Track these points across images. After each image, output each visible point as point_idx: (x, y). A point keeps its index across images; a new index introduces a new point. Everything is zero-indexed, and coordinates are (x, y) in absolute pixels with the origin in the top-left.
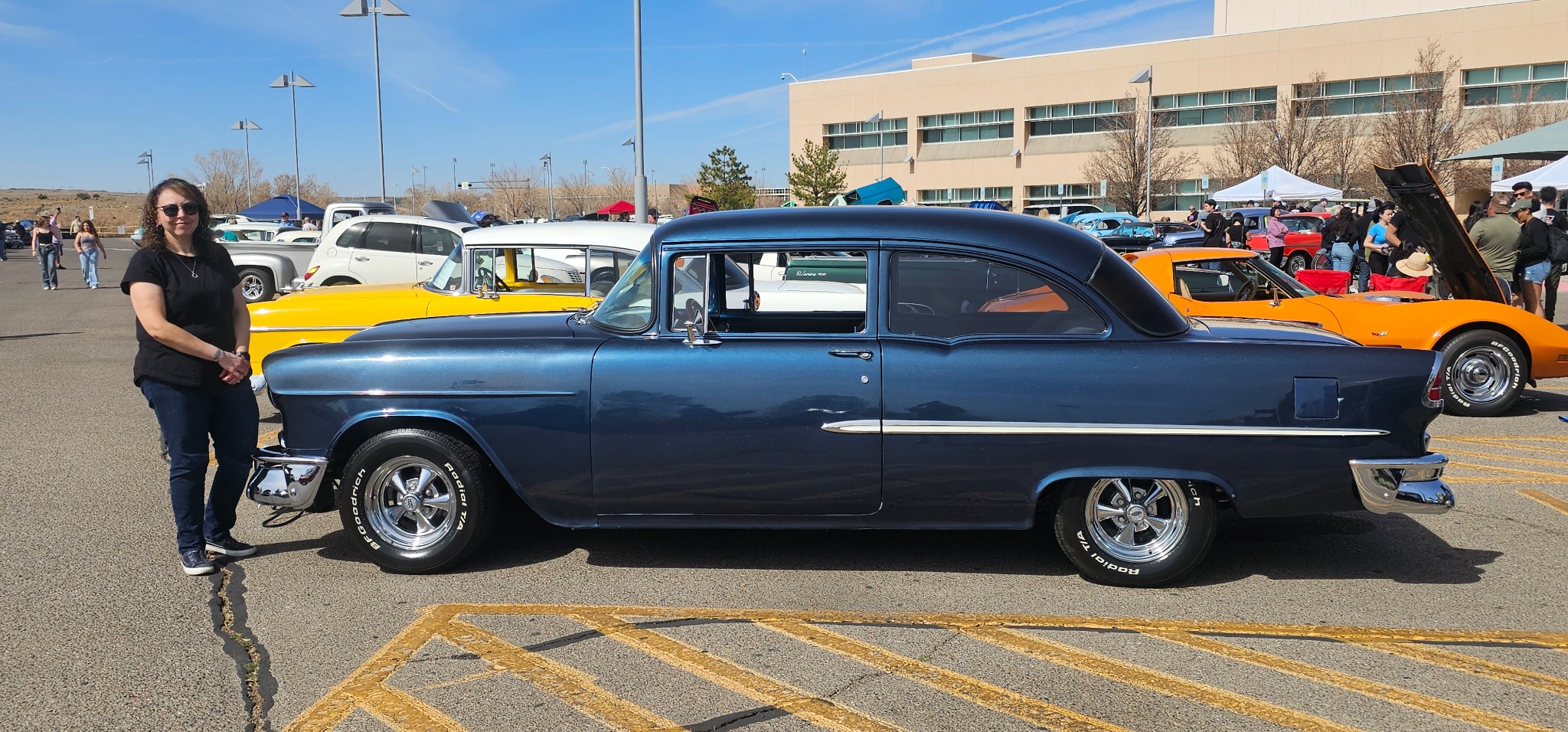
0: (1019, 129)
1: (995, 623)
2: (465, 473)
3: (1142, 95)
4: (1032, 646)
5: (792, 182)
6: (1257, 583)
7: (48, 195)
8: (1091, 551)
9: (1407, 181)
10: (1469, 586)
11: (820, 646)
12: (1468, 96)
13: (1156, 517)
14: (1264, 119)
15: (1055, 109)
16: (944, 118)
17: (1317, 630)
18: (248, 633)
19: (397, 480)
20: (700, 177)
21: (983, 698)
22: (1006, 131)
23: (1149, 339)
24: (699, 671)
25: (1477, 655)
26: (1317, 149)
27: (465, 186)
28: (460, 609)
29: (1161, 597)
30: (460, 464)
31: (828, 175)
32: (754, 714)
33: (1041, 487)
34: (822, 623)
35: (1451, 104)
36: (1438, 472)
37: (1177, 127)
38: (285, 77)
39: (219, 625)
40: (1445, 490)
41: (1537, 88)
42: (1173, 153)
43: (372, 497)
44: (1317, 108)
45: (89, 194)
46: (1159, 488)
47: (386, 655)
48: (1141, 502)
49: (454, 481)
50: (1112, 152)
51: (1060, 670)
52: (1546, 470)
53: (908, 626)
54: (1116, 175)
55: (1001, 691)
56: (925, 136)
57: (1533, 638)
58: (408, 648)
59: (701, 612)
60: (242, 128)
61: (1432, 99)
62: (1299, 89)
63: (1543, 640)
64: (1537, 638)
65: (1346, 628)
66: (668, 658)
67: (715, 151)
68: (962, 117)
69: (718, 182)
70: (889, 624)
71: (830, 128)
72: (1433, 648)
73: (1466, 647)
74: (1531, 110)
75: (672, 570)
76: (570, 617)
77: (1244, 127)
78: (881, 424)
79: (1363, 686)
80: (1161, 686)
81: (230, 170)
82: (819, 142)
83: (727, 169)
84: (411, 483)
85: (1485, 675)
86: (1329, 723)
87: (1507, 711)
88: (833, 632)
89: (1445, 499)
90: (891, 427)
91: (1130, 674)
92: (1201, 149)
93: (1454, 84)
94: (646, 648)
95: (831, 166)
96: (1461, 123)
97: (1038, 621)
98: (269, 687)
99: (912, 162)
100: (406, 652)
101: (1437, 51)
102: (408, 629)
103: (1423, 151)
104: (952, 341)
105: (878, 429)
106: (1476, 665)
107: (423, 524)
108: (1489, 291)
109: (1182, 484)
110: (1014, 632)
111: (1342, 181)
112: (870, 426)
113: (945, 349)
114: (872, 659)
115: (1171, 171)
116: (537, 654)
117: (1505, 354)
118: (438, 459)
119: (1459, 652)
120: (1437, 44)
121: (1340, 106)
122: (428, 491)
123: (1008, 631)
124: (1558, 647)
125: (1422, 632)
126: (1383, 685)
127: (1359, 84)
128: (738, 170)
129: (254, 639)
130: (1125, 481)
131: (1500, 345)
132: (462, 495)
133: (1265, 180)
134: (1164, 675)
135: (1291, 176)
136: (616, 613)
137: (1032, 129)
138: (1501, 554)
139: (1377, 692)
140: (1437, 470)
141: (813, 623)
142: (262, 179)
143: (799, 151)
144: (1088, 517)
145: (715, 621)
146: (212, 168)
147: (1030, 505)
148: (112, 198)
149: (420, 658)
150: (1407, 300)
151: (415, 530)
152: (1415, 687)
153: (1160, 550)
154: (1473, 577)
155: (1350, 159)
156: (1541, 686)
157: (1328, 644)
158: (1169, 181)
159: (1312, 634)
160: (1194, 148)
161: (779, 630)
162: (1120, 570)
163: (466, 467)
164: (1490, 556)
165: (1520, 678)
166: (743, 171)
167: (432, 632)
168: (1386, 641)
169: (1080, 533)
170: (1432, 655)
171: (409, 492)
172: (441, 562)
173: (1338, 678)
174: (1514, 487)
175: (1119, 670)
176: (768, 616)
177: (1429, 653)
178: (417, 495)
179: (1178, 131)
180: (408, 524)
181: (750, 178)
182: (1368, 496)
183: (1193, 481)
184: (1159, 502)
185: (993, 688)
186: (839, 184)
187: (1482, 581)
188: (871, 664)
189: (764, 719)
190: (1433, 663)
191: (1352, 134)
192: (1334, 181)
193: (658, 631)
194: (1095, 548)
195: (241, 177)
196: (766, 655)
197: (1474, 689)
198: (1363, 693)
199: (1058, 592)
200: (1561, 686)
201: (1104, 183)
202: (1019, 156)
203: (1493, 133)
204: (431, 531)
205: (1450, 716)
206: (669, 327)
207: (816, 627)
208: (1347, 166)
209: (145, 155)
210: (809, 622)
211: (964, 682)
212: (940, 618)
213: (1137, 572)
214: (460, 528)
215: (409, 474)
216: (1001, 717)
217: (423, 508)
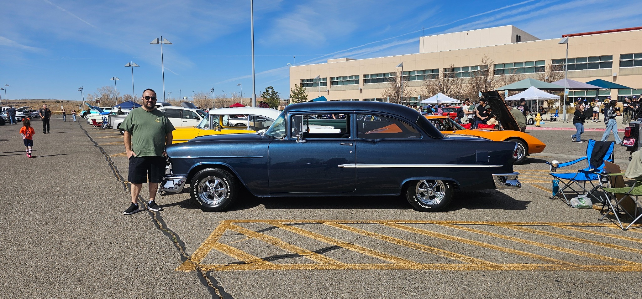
0: (361, 81)
1: (393, 222)
2: (229, 181)
3: (399, 71)
4: (406, 229)
5: (291, 97)
6: (464, 211)
7: (45, 101)
8: (417, 202)
9: (490, 95)
10: (524, 210)
11: (344, 229)
12: (495, 72)
13: (436, 191)
14: (436, 78)
15: (371, 75)
16: (338, 78)
17: (486, 223)
18: (169, 229)
19: (207, 184)
20: (262, 96)
21: (397, 242)
22: (357, 82)
23: (433, 139)
24: (311, 236)
25: (533, 228)
26: (452, 88)
27: (185, 98)
28: (232, 221)
29: (439, 215)
30: (228, 178)
31: (302, 95)
32: (332, 248)
33: (403, 183)
34: (342, 223)
35: (491, 75)
36: (517, 177)
37: (409, 81)
38: (130, 63)
39: (159, 227)
40: (518, 182)
41: (516, 70)
42: (409, 89)
43: (200, 189)
44: (451, 75)
45: (60, 101)
46: (437, 183)
47: (214, 234)
48: (432, 187)
49: (226, 184)
50: (390, 88)
51: (416, 234)
52: (536, 179)
53: (368, 224)
54: (391, 95)
55: (402, 240)
56: (332, 83)
57: (547, 224)
58: (220, 232)
59: (305, 221)
60: (114, 79)
61: (486, 73)
62: (445, 70)
63: (550, 224)
64: (548, 224)
65: (494, 222)
66: (300, 233)
67: (267, 87)
68: (344, 77)
69: (268, 97)
70: (362, 223)
71: (303, 80)
72: (520, 227)
73: (529, 226)
74: (514, 76)
75: (292, 210)
76: (266, 223)
77: (430, 81)
78: (356, 165)
79: (503, 237)
80: (447, 238)
81: (109, 93)
82: (299, 85)
83: (271, 93)
84: (212, 184)
85: (536, 233)
86: (497, 246)
87: (545, 243)
88: (346, 225)
89: (519, 185)
90: (359, 166)
91: (437, 235)
92: (417, 88)
93: (492, 69)
94: (292, 230)
95: (303, 92)
96: (494, 80)
97: (405, 221)
98: (183, 244)
99: (328, 91)
100: (221, 233)
101: (487, 58)
102: (218, 227)
103: (483, 88)
104: (376, 140)
105: (355, 166)
106: (533, 231)
107: (216, 197)
108: (515, 128)
109: (444, 181)
110: (400, 225)
111: (459, 98)
112: (353, 166)
113: (374, 143)
114: (361, 232)
115: (408, 94)
116: (260, 233)
117: (521, 146)
118: (221, 177)
119: (527, 228)
120: (487, 56)
121: (458, 75)
122: (217, 187)
123: (398, 224)
124: (554, 226)
125: (515, 223)
126: (509, 237)
127: (463, 68)
128: (274, 93)
129: (172, 231)
130: (427, 181)
131: (520, 144)
132: (229, 188)
133: (437, 97)
134: (447, 235)
135: (445, 95)
136: (280, 222)
137: (365, 81)
138: (531, 202)
139: (508, 238)
140: (516, 176)
141: (339, 223)
142: (120, 96)
143: (294, 88)
144: (416, 192)
145: (310, 223)
146: (103, 92)
147: (400, 188)
148: (67, 102)
149: (225, 235)
150: (492, 131)
151: (213, 199)
152: (518, 237)
153: (438, 201)
154: (525, 208)
155: (461, 91)
156: (553, 236)
157: (490, 226)
158: (408, 97)
159: (484, 224)
160: (415, 87)
161: (330, 225)
162: (426, 207)
163: (230, 179)
164: (528, 202)
165: (546, 234)
166: (276, 94)
167: (226, 228)
168: (506, 225)
169: (414, 197)
170: (520, 229)
171: (211, 187)
172: (222, 208)
173: (496, 235)
174: (529, 184)
175: (433, 234)
176: (325, 221)
177: (519, 228)
178: (214, 188)
179: (410, 82)
180: (211, 197)
181: (278, 96)
182: (497, 184)
183: (447, 181)
184: (437, 187)
185: (399, 239)
186: (306, 98)
187: (528, 210)
188: (361, 234)
189: (335, 249)
190: (521, 230)
191: (462, 84)
192: (457, 97)
193: (294, 226)
194: (418, 201)
195: (112, 95)
196: (328, 232)
197: (534, 237)
198: (504, 239)
199: (408, 214)
200: (558, 236)
201: (388, 98)
202: (361, 90)
203: (503, 83)
204: (218, 199)
205: (530, 244)
206: (291, 137)
207: (341, 224)
208: (460, 93)
209: (81, 88)
210: (338, 223)
211: (390, 238)
212: (377, 221)
213: (431, 207)
214: (228, 198)
215: (211, 182)
216: (404, 247)
217: (216, 192)
